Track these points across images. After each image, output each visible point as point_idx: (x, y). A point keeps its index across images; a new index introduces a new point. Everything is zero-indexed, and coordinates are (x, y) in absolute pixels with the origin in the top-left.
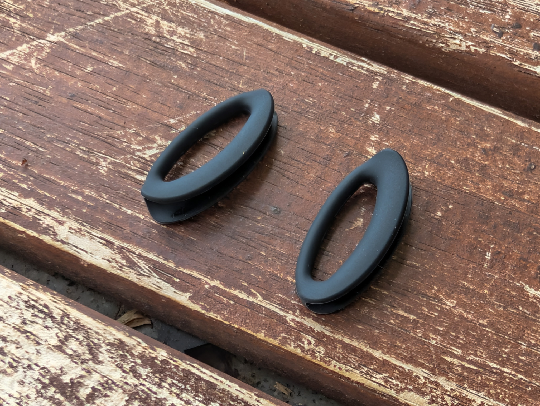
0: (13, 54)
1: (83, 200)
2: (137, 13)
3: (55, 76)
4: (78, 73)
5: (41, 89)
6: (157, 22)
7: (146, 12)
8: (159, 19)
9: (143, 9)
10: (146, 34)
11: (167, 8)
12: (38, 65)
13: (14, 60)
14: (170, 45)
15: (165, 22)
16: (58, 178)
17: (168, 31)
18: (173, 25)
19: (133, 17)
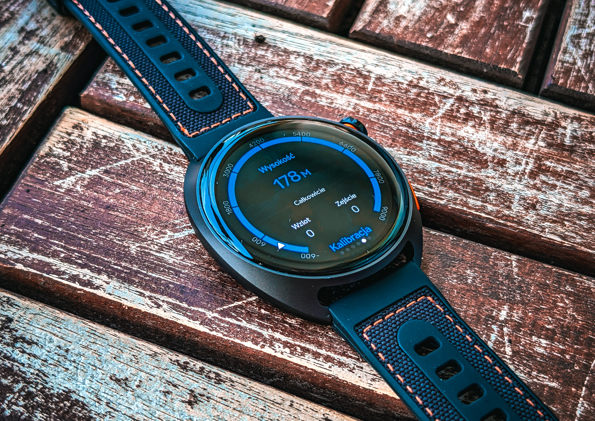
0: (64, 183)
1: (121, 269)
2: (147, 158)
3: (94, 196)
4: (110, 193)
5: (85, 203)
6: (161, 164)
7: (153, 158)
8: (162, 162)
9: (151, 156)
10: (154, 171)
11: (166, 156)
12: (82, 189)
13: (65, 186)
14: (171, 177)
15: (166, 164)
16: (103, 256)
17: (169, 169)
18: (172, 166)
19: (144, 161)
